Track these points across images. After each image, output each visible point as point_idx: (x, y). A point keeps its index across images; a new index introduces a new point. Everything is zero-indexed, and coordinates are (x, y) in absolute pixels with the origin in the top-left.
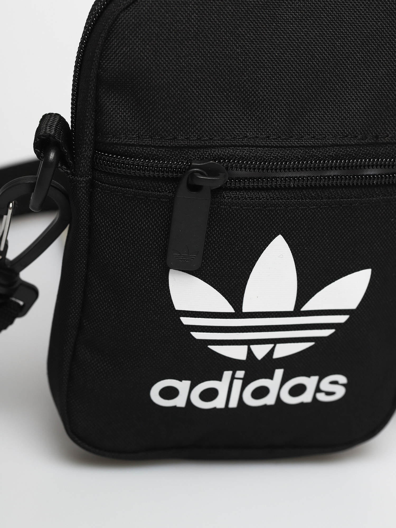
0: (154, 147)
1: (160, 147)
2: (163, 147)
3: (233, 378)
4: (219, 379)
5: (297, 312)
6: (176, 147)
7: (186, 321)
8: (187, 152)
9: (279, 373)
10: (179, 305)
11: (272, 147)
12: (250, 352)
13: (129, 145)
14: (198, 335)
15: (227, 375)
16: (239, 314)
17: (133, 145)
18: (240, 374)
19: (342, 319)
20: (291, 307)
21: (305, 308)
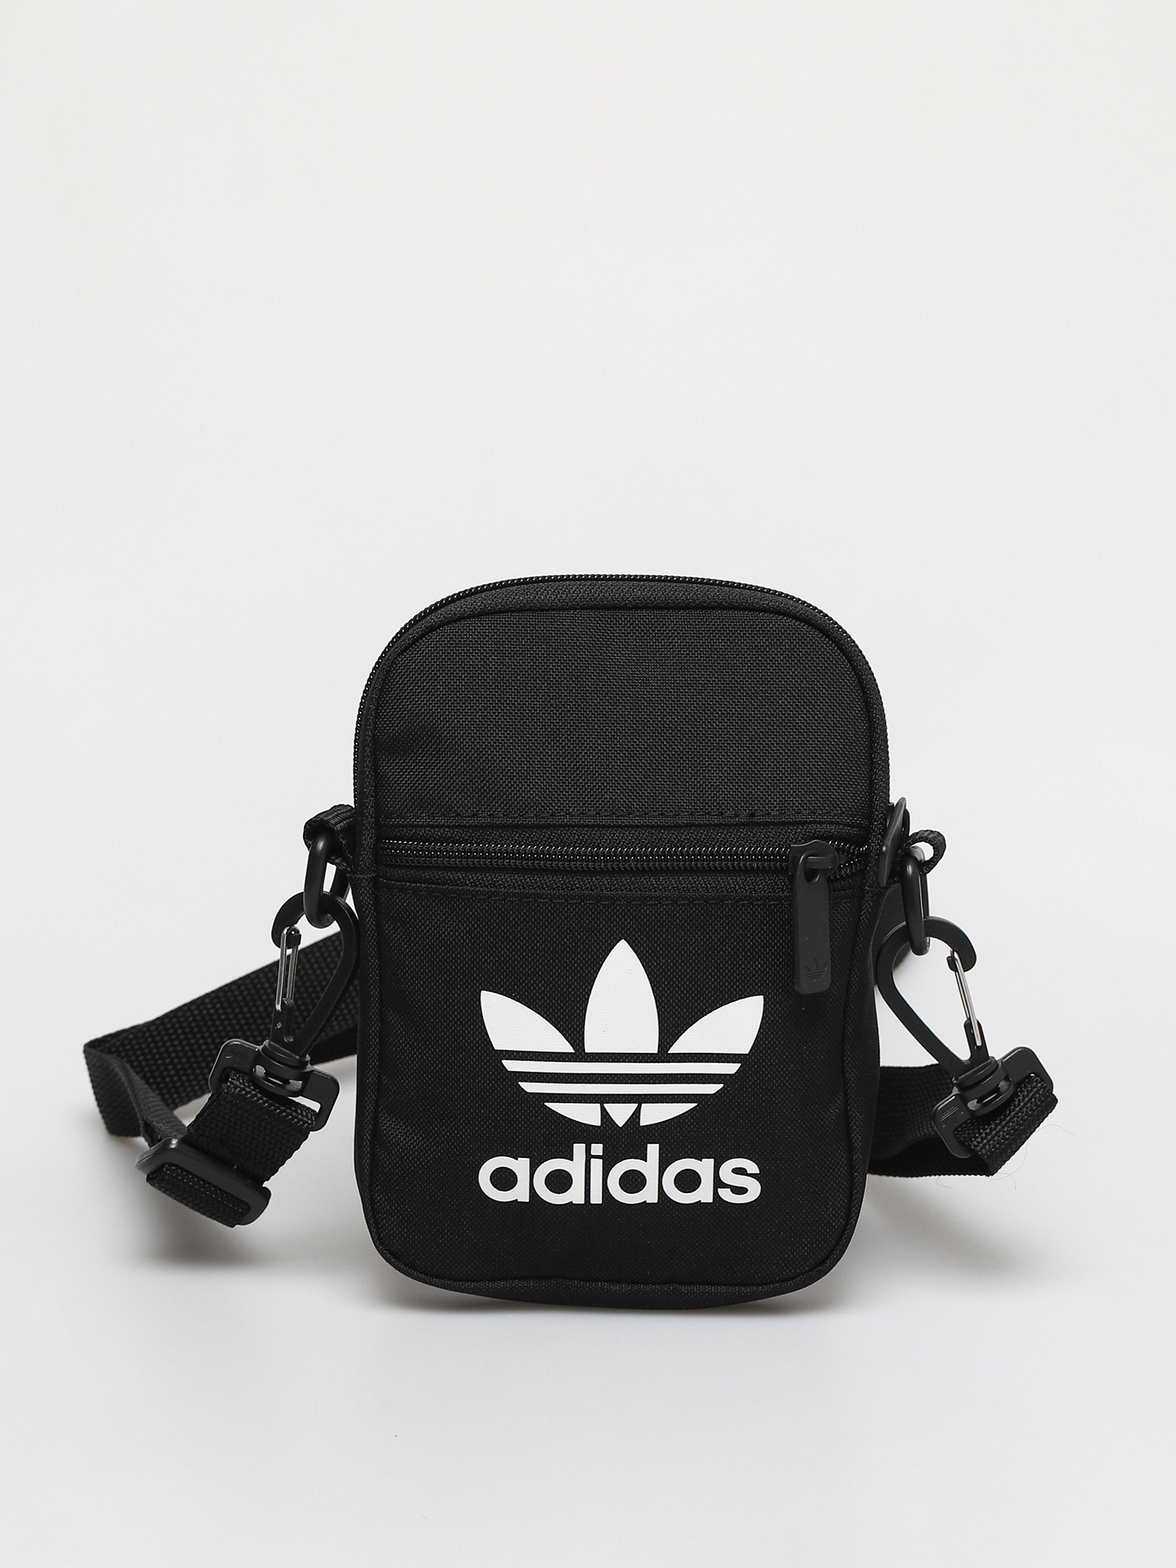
0: (448, 826)
1: (456, 827)
2: (459, 827)
3: (589, 1157)
4: (570, 1156)
5: (663, 1056)
6: (476, 826)
7: (511, 1065)
8: (491, 833)
9: (653, 1150)
10: (499, 1043)
11: (604, 826)
12: (605, 1114)
13: (417, 826)
14: (529, 1087)
15: (579, 1149)
16: (580, 1055)
17: (422, 826)
18: (597, 1149)
19: (732, 1068)
20: (653, 1048)
21: (675, 1049)
